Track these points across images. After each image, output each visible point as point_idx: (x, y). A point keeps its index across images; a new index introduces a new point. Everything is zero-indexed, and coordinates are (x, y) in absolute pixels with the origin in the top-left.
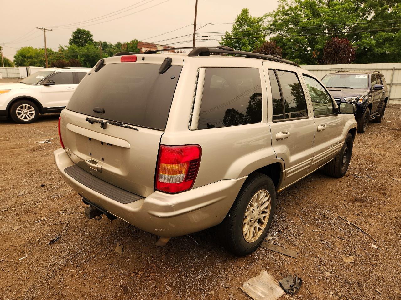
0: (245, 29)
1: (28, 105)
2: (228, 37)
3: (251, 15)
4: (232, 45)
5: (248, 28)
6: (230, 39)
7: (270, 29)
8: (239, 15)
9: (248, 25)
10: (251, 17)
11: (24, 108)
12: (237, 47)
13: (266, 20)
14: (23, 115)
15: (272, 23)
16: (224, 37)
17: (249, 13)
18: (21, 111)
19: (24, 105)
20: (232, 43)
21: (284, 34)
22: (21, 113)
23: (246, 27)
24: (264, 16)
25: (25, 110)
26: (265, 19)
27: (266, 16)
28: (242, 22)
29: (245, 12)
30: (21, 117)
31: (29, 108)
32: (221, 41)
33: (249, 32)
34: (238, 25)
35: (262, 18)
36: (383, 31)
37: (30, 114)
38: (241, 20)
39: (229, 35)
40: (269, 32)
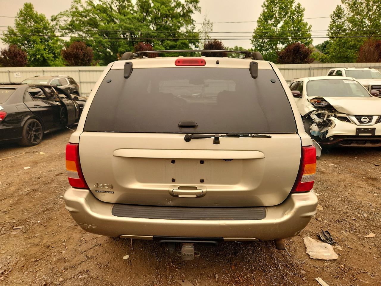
0: (32, 25)
2: (12, 32)
3: (36, 11)
4: (20, 42)
5: (36, 25)
6: (15, 35)
7: (67, 29)
8: (21, 9)
9: (36, 22)
10: (37, 13)
12: (26, 44)
13: (62, 19)
15: (68, 22)
16: (6, 32)
17: (33, 8)
20: (19, 40)
21: (84, 35)
23: (33, 23)
24: (59, 15)
26: (60, 17)
27: (62, 14)
28: (27, 17)
29: (29, 7)
32: (4, 36)
33: (39, 29)
34: (22, 21)
35: (57, 16)
36: (168, 40)
38: (25, 15)
39: (13, 31)
40: (67, 31)
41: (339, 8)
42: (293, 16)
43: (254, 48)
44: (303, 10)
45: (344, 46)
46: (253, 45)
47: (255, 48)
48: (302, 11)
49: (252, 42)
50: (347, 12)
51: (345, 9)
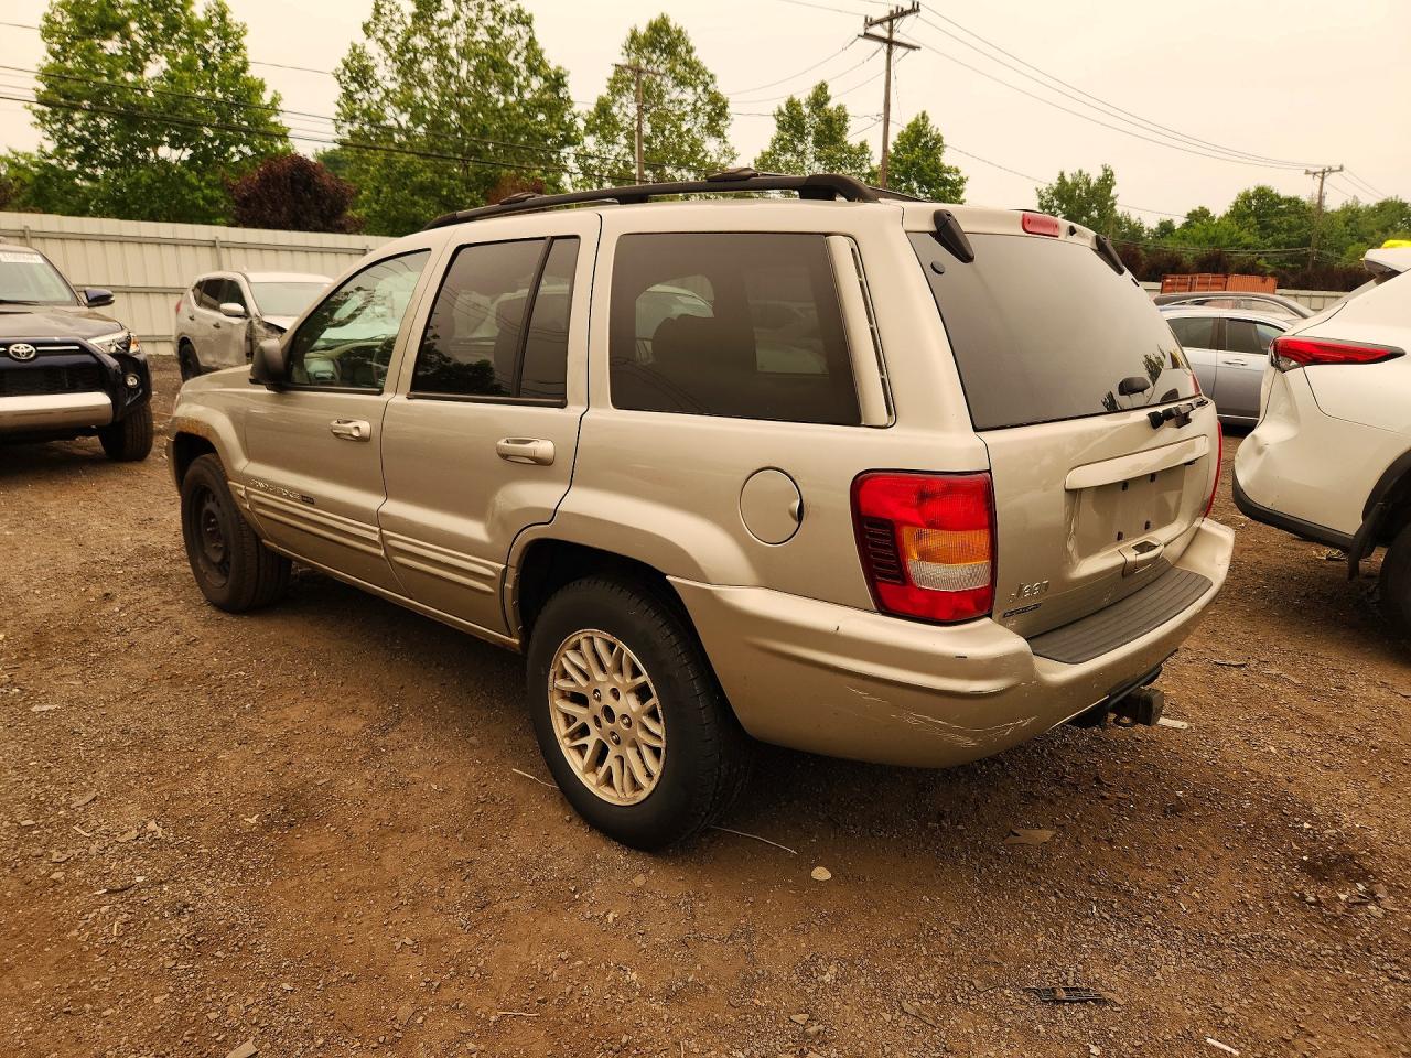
41: (357, 54)
42: (207, 47)
43: (50, 147)
44: (238, 29)
45: (405, 183)
46: (47, 135)
47: (56, 145)
48: (239, 36)
49: (38, 121)
50: (385, 73)
51: (379, 60)
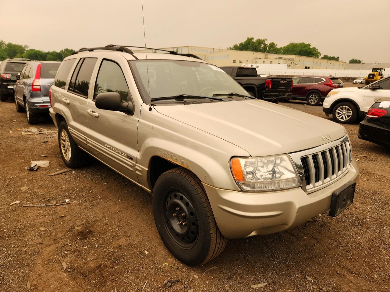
1: (347, 107)
11: (344, 109)
14: (341, 115)
18: (341, 111)
19: (344, 106)
22: (340, 113)
25: (345, 111)
30: (339, 117)
31: (348, 110)
37: (347, 115)
